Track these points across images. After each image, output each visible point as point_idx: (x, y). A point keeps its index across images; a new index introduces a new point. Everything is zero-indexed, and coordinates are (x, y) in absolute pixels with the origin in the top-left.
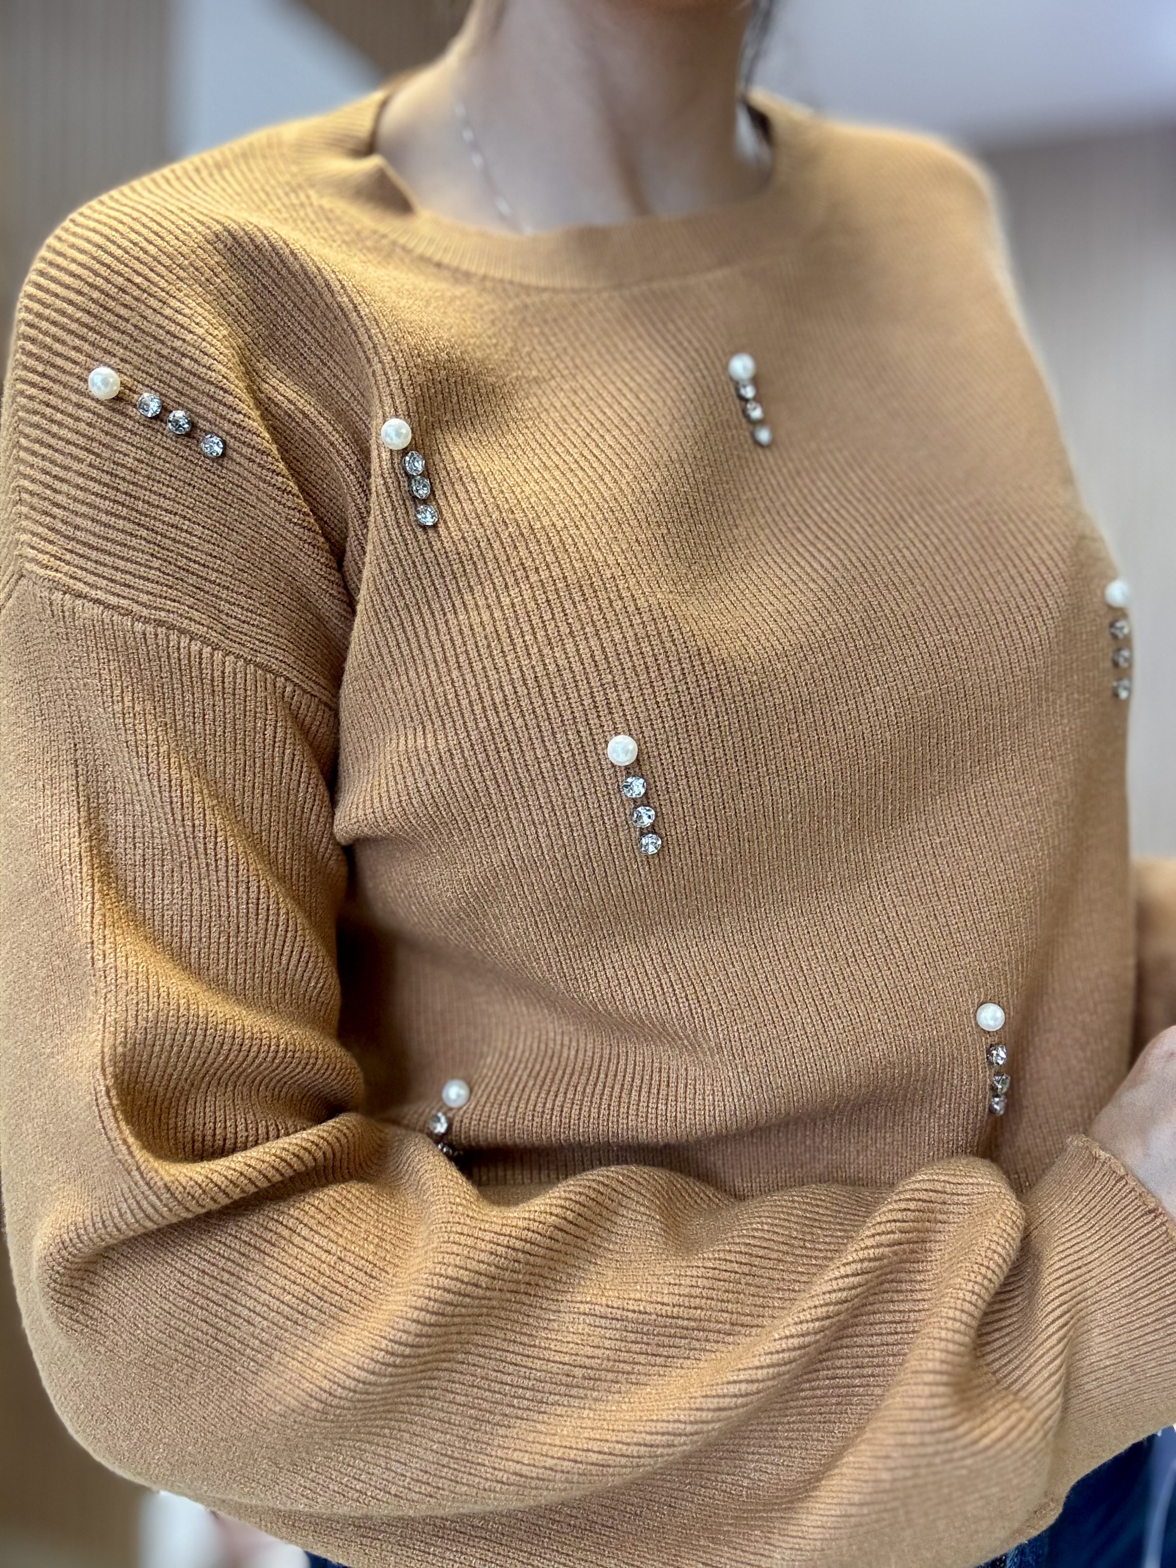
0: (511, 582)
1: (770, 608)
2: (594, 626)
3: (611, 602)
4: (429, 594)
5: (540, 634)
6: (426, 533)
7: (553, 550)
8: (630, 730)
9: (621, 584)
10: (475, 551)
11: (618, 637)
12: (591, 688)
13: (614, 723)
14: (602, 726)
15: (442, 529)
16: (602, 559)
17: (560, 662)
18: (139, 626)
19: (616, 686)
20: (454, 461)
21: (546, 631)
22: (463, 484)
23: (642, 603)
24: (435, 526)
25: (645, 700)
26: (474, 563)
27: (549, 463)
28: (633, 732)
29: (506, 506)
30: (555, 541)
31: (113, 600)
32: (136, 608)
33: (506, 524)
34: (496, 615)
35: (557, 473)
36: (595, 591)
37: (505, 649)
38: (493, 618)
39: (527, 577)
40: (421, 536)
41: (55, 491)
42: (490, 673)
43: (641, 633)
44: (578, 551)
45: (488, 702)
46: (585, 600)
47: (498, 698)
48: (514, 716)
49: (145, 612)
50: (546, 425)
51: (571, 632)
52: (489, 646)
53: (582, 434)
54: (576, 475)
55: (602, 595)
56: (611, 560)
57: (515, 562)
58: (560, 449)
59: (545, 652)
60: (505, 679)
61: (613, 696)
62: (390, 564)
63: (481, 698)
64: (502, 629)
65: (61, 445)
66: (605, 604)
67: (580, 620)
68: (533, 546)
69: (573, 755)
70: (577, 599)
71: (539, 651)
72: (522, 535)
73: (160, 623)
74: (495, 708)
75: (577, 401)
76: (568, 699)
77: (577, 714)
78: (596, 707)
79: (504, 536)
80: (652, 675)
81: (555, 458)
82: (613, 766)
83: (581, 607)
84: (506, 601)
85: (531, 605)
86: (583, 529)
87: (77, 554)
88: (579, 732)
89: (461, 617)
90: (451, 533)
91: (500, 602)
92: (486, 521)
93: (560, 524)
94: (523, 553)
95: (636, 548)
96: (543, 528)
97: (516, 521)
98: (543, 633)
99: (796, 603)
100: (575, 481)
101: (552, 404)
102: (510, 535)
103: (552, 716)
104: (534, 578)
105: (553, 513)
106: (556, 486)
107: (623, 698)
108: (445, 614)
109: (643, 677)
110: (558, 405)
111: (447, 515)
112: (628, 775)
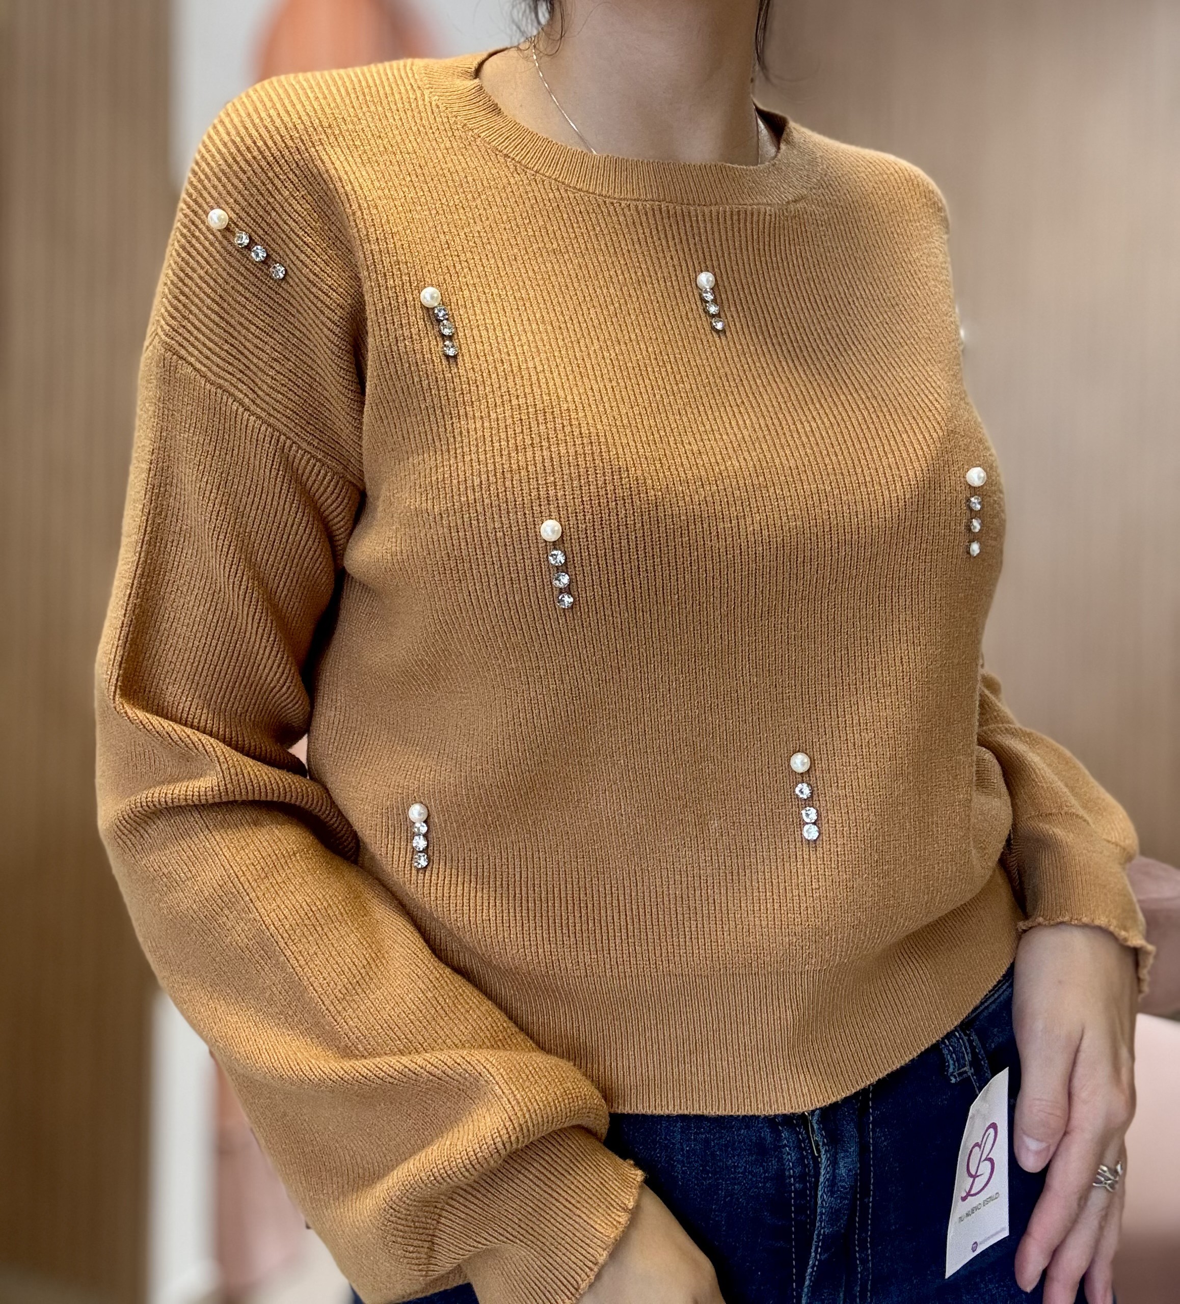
0: (499, 402)
1: (687, 447)
2: (549, 442)
3: (563, 426)
4: (443, 402)
5: (512, 441)
6: (449, 361)
7: (531, 385)
8: (560, 518)
9: (573, 415)
10: (479, 378)
11: (563, 451)
12: (538, 484)
13: (550, 511)
14: (541, 512)
15: (460, 359)
16: (563, 396)
17: (520, 463)
18: (208, 386)
19: (555, 486)
20: (475, 314)
21: (516, 440)
22: (479, 331)
23: (584, 430)
24: (455, 357)
25: (574, 498)
26: (477, 386)
27: (546, 318)
28: (562, 520)
29: (505, 350)
30: (534, 378)
31: (198, 366)
32: (209, 374)
33: (503, 363)
34: (485, 425)
35: (550, 328)
36: (554, 418)
37: (487, 449)
38: (483, 426)
39: (510, 401)
40: (444, 362)
41: (184, 284)
42: (474, 464)
43: (580, 451)
44: (548, 388)
45: (469, 483)
46: (546, 423)
47: (477, 482)
48: (485, 496)
49: (213, 378)
50: (553, 286)
51: (532, 444)
52: (477, 446)
53: (576, 302)
54: (562, 334)
55: (558, 421)
56: (569, 398)
57: (504, 389)
58: (558, 309)
59: (512, 455)
60: (483, 469)
61: (552, 493)
62: (420, 377)
63: (466, 480)
64: (487, 435)
65: (194, 253)
66: (559, 427)
67: (540, 436)
68: (518, 381)
69: (519, 530)
70: (540, 421)
71: (509, 454)
72: (512, 371)
73: (220, 387)
74: (474, 489)
75: (580, 275)
76: (522, 490)
77: (526, 502)
78: (539, 498)
79: (500, 369)
80: (583, 481)
81: (552, 315)
82: (546, 541)
83: (542, 427)
84: (493, 416)
85: (509, 421)
86: (556, 374)
87: (187, 329)
88: (525, 514)
89: (462, 423)
90: (465, 361)
91: (489, 416)
92: (490, 358)
93: (539, 368)
94: (511, 384)
95: (590, 393)
96: (528, 368)
97: (510, 360)
98: (513, 441)
99: (708, 447)
100: (560, 337)
101: (561, 271)
102: (504, 371)
103: (509, 500)
104: (515, 402)
105: (537, 360)
106: (545, 338)
107: (559, 495)
108: (452, 418)
109: (576, 483)
110: (566, 273)
111: (464, 351)
112: (555, 549)
